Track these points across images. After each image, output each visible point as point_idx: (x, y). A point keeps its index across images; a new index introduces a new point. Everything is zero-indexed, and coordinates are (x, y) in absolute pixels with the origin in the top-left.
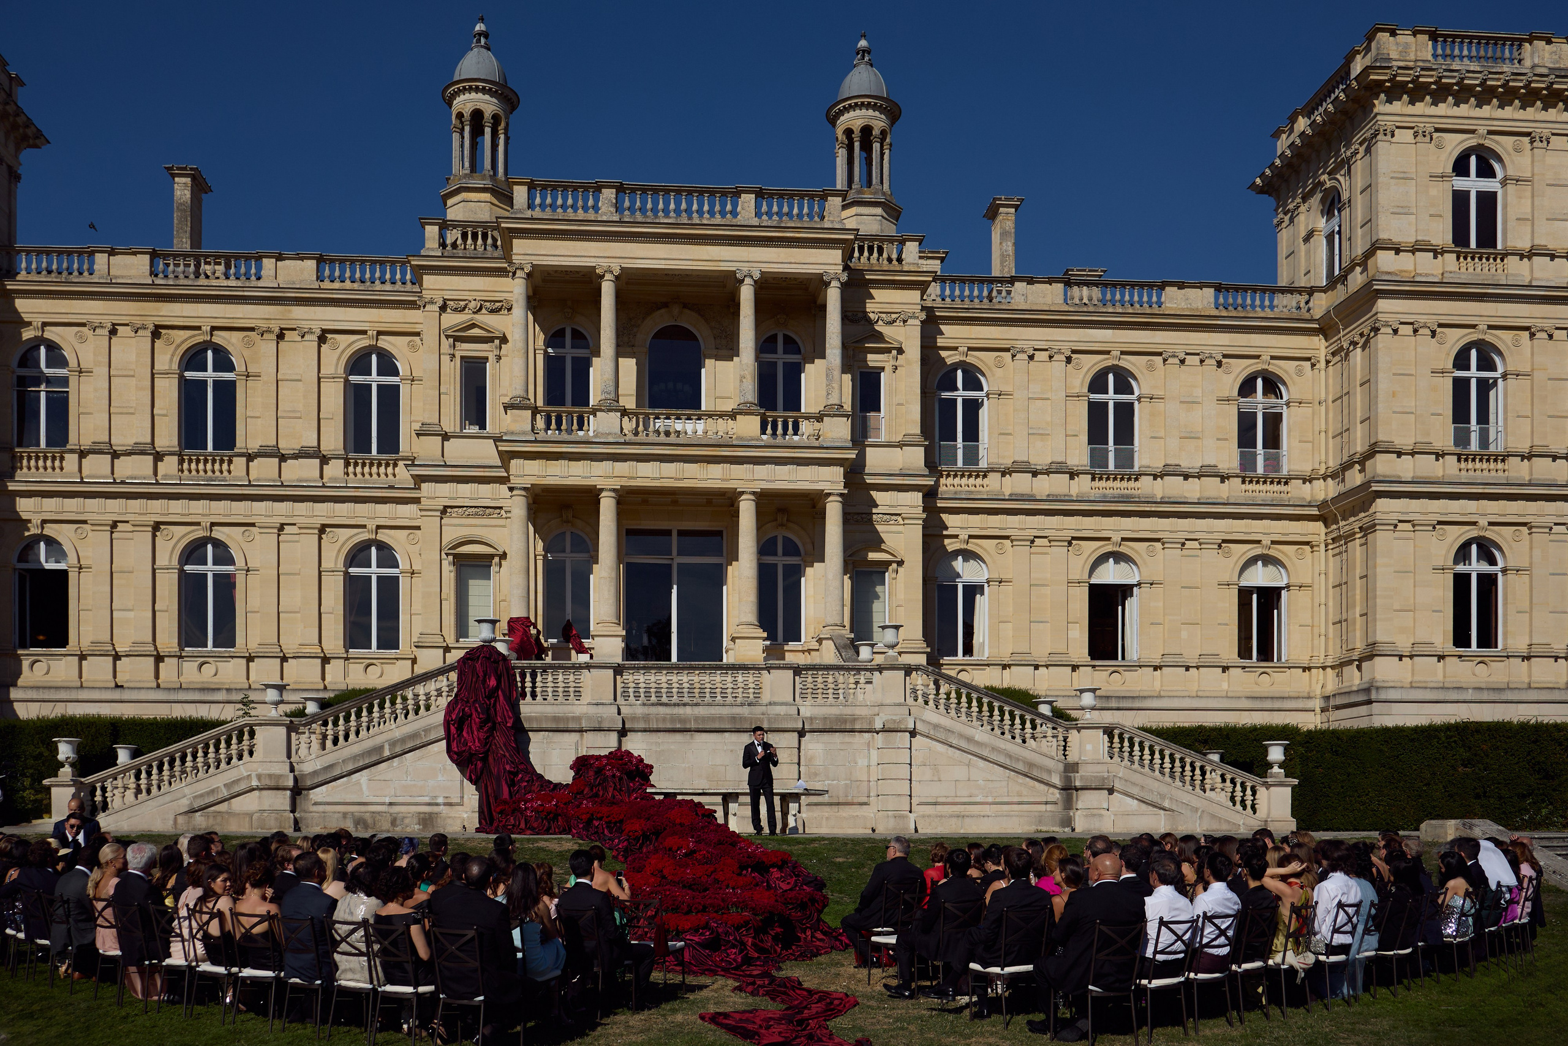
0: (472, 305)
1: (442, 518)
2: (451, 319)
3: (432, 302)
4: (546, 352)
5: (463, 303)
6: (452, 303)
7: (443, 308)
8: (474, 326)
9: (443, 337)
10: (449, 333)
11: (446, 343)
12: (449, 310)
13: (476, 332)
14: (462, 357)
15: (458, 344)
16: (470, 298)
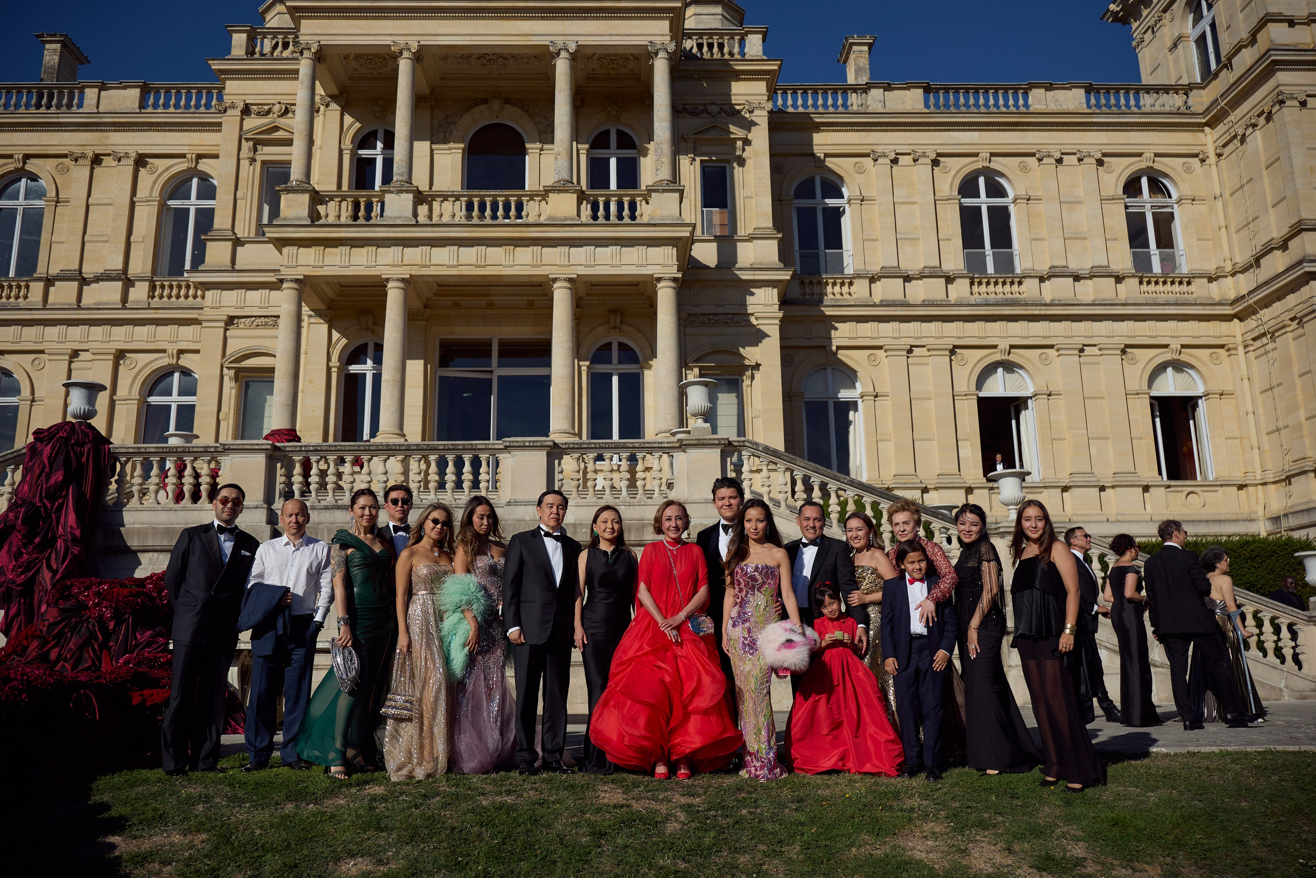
0: (276, 108)
1: (226, 330)
2: (251, 123)
3: (233, 106)
4: (353, 154)
5: (266, 107)
6: (255, 107)
7: (246, 111)
8: (276, 129)
9: (243, 141)
10: (249, 136)
11: (246, 146)
12: (253, 115)
13: (280, 134)
14: (264, 163)
15: (259, 147)
16: (275, 102)
